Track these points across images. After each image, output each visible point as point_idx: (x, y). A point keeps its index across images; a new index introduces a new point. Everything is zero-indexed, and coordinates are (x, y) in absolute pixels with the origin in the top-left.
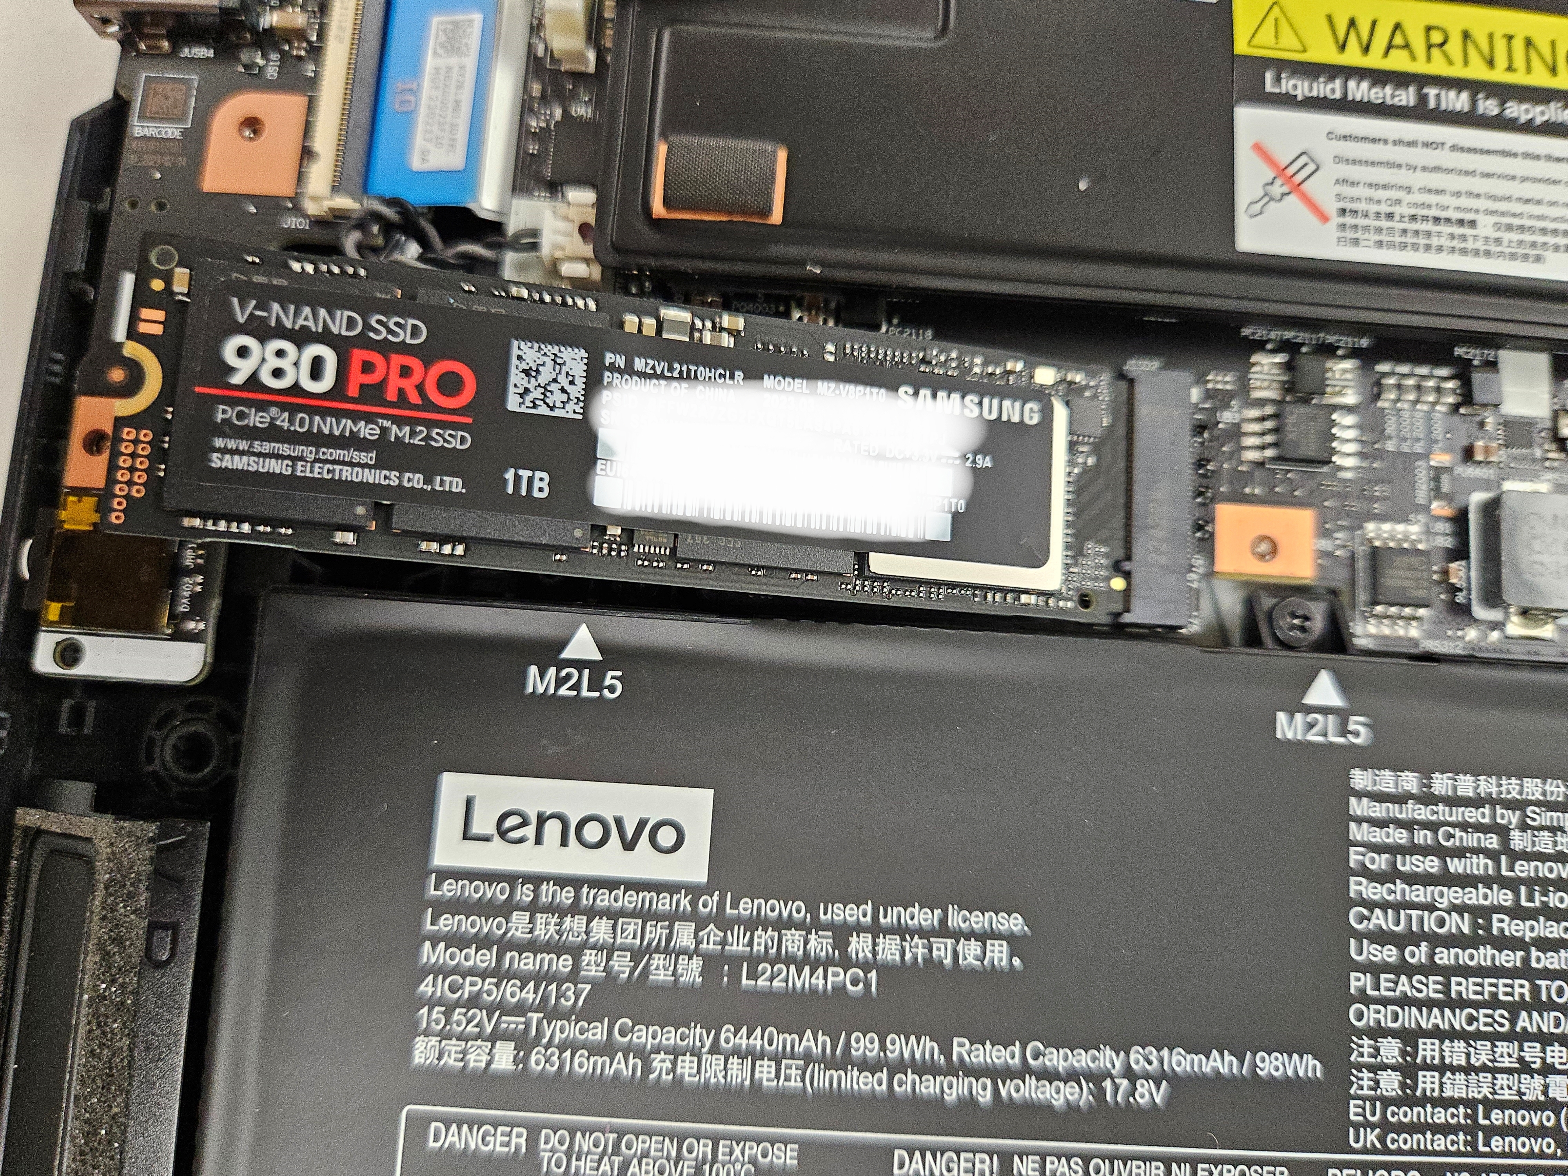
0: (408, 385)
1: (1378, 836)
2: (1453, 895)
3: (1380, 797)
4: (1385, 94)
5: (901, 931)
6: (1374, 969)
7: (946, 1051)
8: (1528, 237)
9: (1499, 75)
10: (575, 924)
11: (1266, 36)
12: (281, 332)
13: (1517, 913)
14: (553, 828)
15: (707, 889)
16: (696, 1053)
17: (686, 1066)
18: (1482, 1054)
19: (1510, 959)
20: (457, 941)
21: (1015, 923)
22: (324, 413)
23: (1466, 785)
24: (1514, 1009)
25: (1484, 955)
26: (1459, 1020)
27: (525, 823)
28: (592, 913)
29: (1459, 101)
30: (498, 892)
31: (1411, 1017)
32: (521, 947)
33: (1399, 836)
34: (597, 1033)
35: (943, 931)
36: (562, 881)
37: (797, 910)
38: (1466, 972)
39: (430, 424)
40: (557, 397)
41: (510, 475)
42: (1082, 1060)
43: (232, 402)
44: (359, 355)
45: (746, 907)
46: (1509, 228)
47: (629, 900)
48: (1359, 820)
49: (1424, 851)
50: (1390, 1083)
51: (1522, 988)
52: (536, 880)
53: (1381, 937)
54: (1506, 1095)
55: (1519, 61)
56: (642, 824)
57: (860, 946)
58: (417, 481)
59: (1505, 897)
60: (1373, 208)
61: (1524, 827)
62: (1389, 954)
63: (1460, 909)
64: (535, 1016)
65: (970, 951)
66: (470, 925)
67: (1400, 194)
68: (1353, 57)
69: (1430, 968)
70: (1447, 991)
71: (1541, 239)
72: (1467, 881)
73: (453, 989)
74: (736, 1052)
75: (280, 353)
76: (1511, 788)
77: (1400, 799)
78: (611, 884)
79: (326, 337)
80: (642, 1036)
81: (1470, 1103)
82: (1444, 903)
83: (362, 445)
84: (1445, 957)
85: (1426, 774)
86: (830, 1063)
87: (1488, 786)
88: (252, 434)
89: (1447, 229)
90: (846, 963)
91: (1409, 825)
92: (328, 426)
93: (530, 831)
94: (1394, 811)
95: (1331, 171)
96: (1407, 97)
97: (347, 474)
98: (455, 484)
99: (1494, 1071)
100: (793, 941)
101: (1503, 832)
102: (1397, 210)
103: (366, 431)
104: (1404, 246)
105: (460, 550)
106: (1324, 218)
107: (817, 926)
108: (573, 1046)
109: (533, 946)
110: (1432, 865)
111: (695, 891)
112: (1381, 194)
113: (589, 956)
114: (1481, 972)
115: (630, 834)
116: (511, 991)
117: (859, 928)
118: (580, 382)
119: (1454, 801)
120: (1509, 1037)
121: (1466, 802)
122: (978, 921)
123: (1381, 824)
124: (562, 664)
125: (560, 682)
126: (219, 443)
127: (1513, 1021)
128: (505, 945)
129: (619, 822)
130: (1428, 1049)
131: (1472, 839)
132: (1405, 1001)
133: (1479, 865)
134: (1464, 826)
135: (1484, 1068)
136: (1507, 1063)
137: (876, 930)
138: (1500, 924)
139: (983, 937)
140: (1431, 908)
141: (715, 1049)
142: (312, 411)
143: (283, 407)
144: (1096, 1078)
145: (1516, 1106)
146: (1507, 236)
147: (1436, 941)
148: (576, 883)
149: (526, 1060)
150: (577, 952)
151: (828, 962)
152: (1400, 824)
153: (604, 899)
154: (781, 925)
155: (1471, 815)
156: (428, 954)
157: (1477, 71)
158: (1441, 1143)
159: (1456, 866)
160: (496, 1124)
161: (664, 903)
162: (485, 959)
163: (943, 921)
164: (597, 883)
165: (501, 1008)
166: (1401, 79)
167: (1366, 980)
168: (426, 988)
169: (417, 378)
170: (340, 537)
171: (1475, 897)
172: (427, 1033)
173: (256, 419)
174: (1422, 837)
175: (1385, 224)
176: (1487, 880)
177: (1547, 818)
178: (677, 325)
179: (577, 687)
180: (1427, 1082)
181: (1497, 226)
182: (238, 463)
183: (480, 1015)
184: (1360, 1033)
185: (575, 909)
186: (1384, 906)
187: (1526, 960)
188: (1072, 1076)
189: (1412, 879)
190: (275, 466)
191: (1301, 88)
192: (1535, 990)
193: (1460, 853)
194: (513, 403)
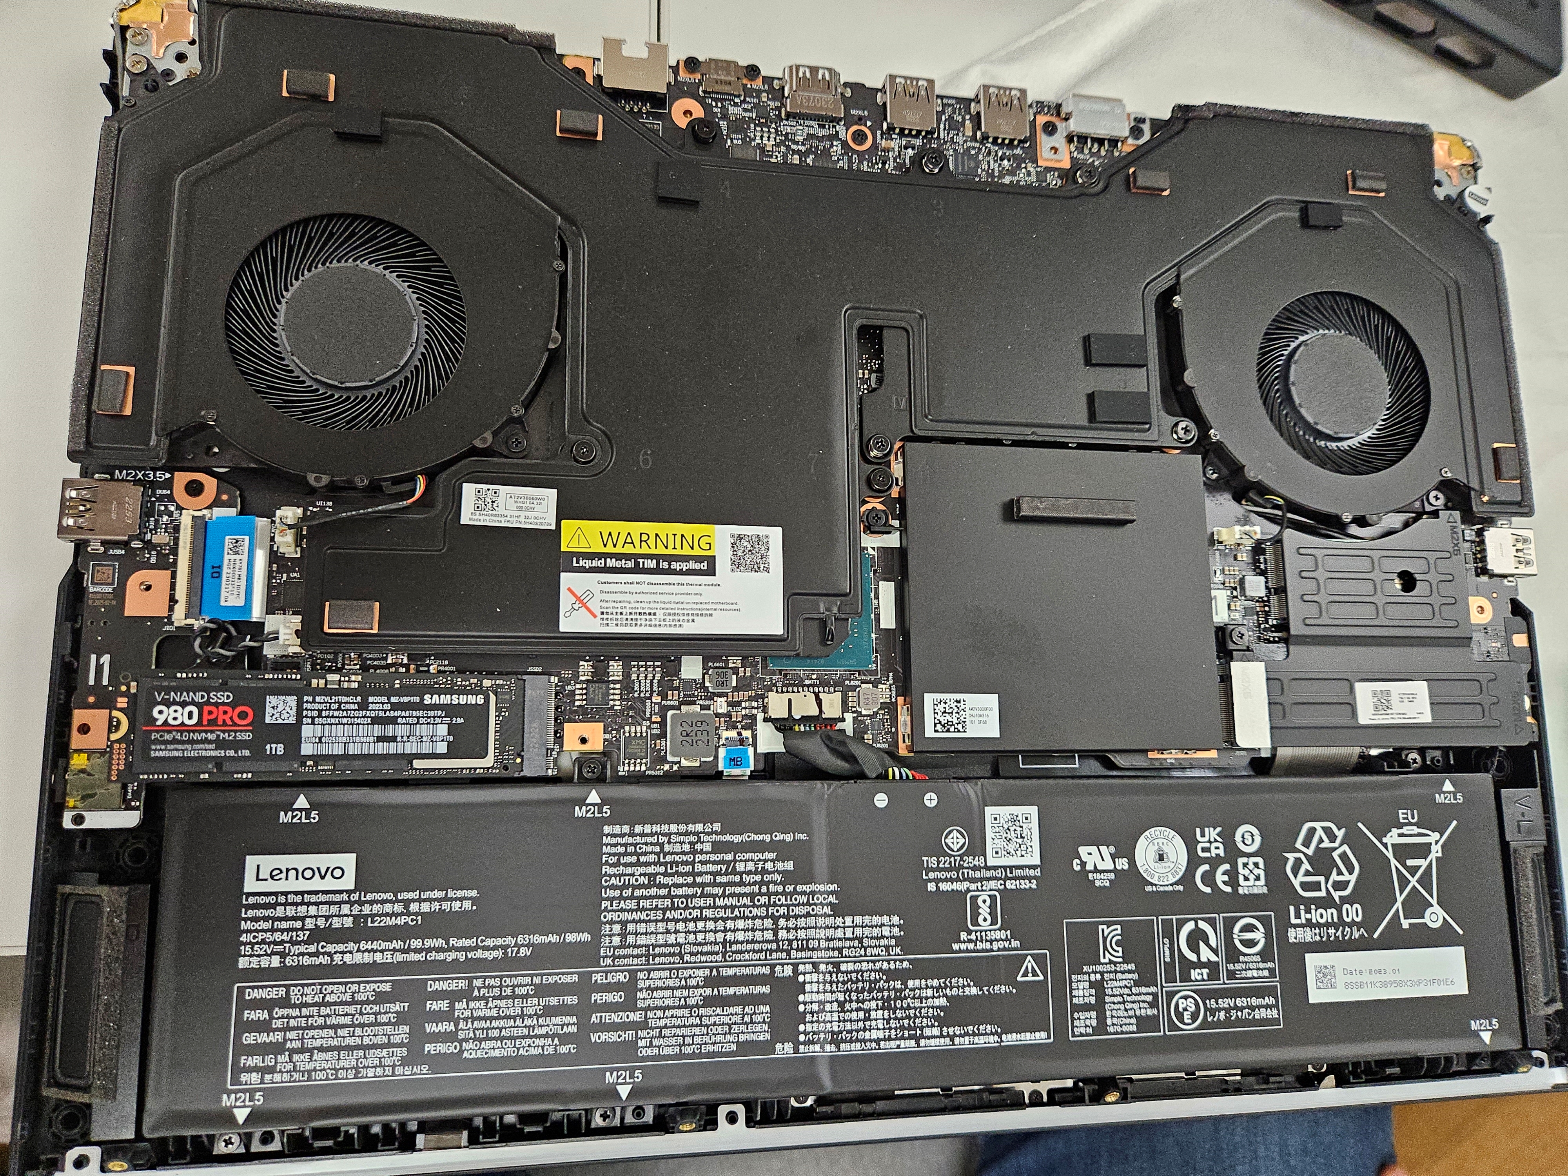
0: (227, 718)
1: (613, 850)
2: (642, 870)
3: (614, 836)
4: (622, 563)
5: (429, 900)
6: (611, 900)
7: (447, 943)
8: (676, 618)
9: (670, 551)
10: (302, 909)
11: (574, 543)
12: (175, 703)
13: (666, 874)
14: (292, 873)
15: (354, 891)
16: (351, 952)
17: (347, 958)
18: (652, 927)
19: (663, 892)
20: (255, 919)
21: (474, 893)
22: (194, 732)
23: (648, 829)
24: (664, 911)
25: (653, 891)
26: (643, 916)
27: (281, 872)
28: (308, 904)
29: (651, 564)
30: (271, 899)
31: (626, 916)
32: (280, 919)
33: (622, 850)
34: (312, 948)
35: (446, 899)
36: (296, 893)
37: (389, 896)
38: (646, 898)
39: (236, 731)
40: (285, 716)
41: (268, 747)
42: (500, 942)
43: (157, 731)
44: (206, 709)
45: (370, 897)
46: (669, 614)
47: (322, 898)
48: (607, 845)
49: (631, 854)
50: (616, 941)
51: (668, 902)
52: (286, 894)
53: (613, 887)
54: (661, 942)
55: (678, 546)
56: (328, 868)
57: (414, 907)
58: (231, 753)
59: (662, 869)
60: (614, 611)
61: (669, 842)
62: (617, 893)
63: (644, 875)
64: (287, 945)
65: (456, 905)
66: (259, 913)
67: (627, 605)
68: (610, 549)
69: (632, 897)
70: (638, 905)
71: (681, 618)
72: (647, 864)
73: (254, 937)
74: (367, 950)
75: (176, 711)
76: (665, 828)
77: (622, 836)
78: (316, 893)
79: (193, 703)
80: (330, 948)
81: (647, 946)
82: (637, 873)
83: (210, 742)
84: (638, 893)
85: (632, 826)
86: (403, 951)
87: (656, 828)
88: (166, 742)
89: (643, 617)
90: (409, 914)
91: (625, 845)
92: (196, 736)
93: (283, 876)
94: (620, 840)
95: (598, 597)
96: (630, 564)
97: (204, 753)
98: (247, 753)
99: (657, 934)
100: (388, 908)
101: (662, 845)
102: (624, 611)
103: (210, 736)
104: (626, 625)
105: (250, 775)
106: (595, 616)
107: (398, 901)
108: (302, 954)
109: (286, 919)
110: (634, 859)
111: (349, 892)
112: (619, 605)
113: (308, 920)
114: (651, 897)
115: (323, 874)
116: (277, 936)
117: (413, 901)
118: (294, 709)
119: (643, 835)
120: (662, 921)
121: (647, 835)
122: (460, 893)
123: (615, 845)
124: (293, 810)
125: (293, 817)
126: (153, 747)
127: (664, 914)
128: (275, 919)
129: (318, 869)
130: (631, 927)
131: (649, 849)
132: (622, 910)
133: (652, 858)
134: (646, 844)
135: (652, 933)
136: (661, 930)
137: (420, 900)
138: (660, 879)
139: (461, 899)
140: (633, 875)
141: (358, 950)
142: (189, 732)
143: (178, 731)
144: (505, 947)
145: (666, 945)
146: (668, 618)
147: (635, 887)
148: (302, 893)
149: (284, 962)
150: (302, 919)
151: (402, 914)
152: (622, 845)
153: (314, 898)
154: (383, 902)
155: (649, 839)
156: (243, 925)
157: (661, 551)
158: (636, 961)
159: (643, 859)
160: (272, 987)
161: (337, 898)
162: (267, 925)
163: (446, 894)
164: (310, 893)
165: (275, 943)
166: (627, 557)
167: (608, 903)
168: (243, 938)
169: (229, 715)
170: (202, 776)
171: (651, 870)
172: (245, 956)
173: (167, 737)
174: (630, 849)
175: (619, 617)
176: (655, 864)
177: (678, 839)
178: (333, 682)
179: (300, 819)
180: (631, 939)
181: (665, 614)
182: (161, 754)
183: (265, 947)
184: (605, 923)
185: (302, 903)
186: (615, 875)
187: (669, 891)
188: (495, 948)
189: (626, 865)
190: (176, 754)
191: (587, 564)
192: (673, 903)
193: (645, 854)
194: (268, 720)
